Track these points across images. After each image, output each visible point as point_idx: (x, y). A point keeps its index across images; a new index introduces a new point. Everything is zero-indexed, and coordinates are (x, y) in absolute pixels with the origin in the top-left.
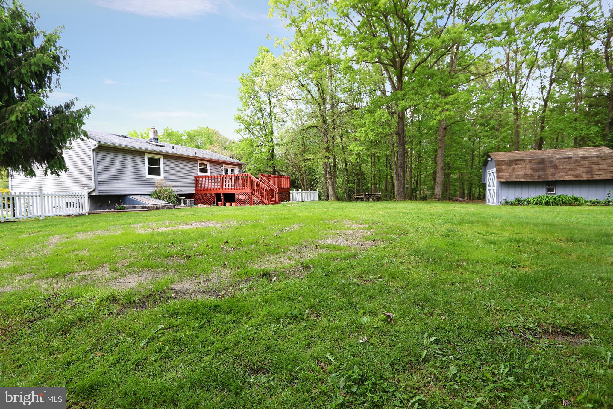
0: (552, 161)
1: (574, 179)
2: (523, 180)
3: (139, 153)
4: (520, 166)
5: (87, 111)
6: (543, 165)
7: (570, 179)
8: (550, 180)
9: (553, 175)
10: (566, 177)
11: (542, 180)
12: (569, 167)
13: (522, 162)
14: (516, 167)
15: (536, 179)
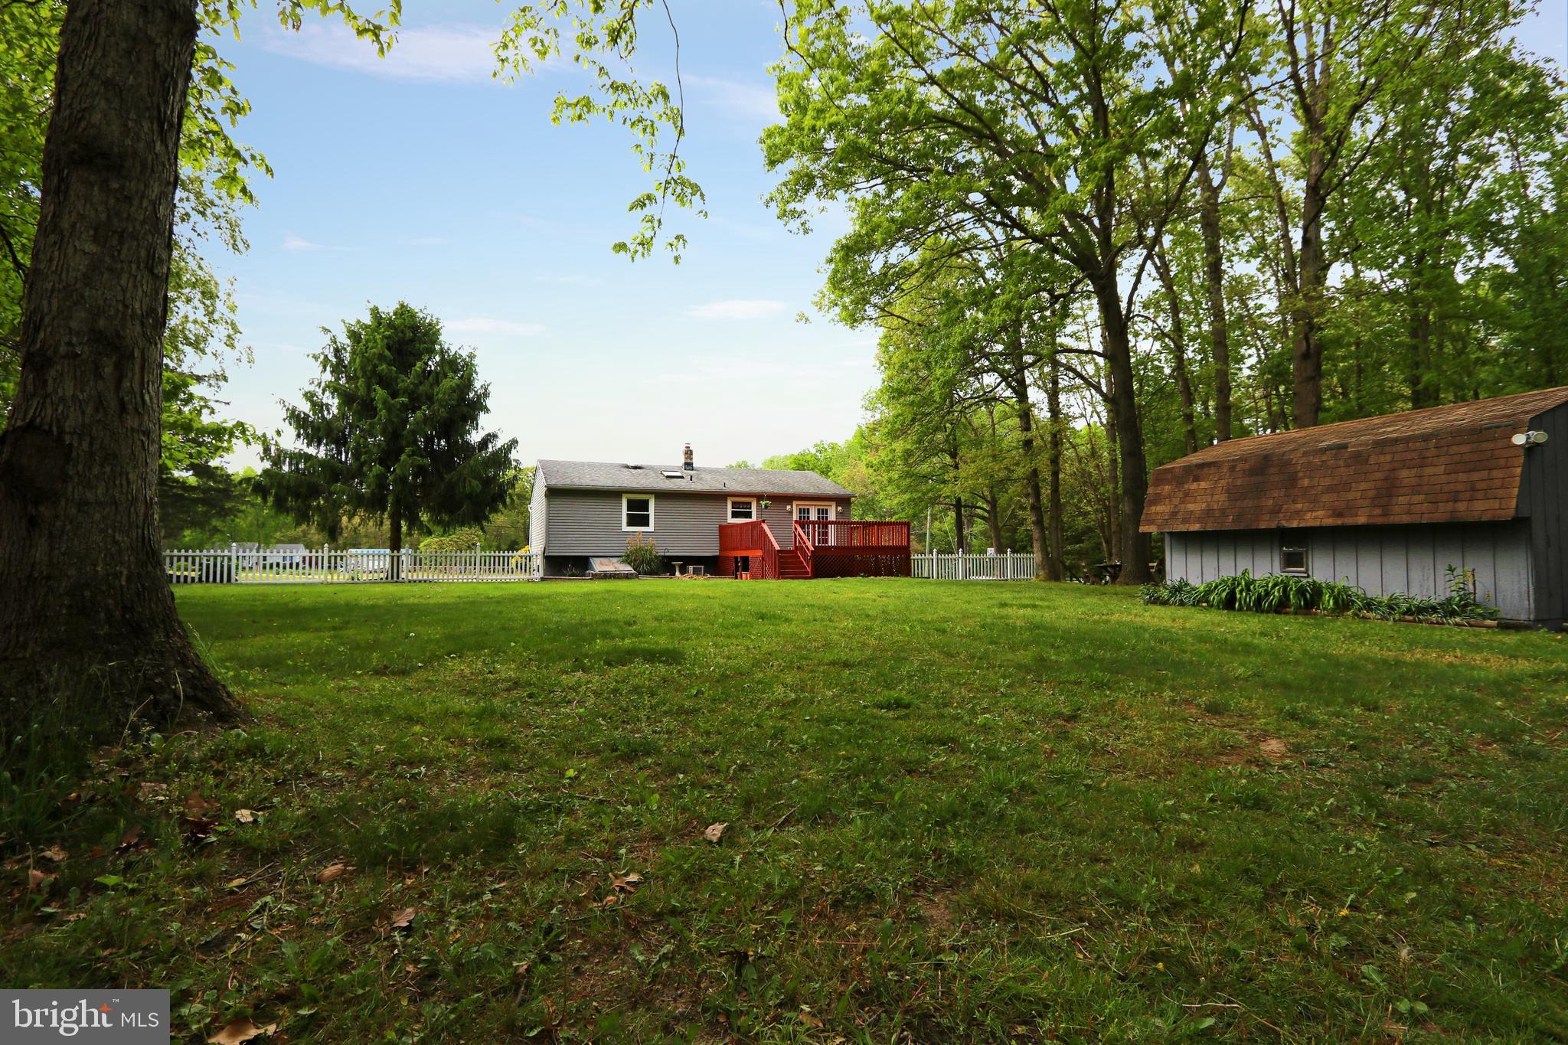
0: (1289, 463)
1: (1330, 522)
2: (1196, 527)
3: (614, 494)
4: (1203, 485)
5: (514, 443)
6: (1259, 479)
7: (1317, 524)
8: (1263, 526)
9: (1276, 511)
10: (1308, 516)
11: (1242, 526)
12: (1327, 482)
13: (1213, 470)
14: (1194, 486)
15: (1229, 524)
